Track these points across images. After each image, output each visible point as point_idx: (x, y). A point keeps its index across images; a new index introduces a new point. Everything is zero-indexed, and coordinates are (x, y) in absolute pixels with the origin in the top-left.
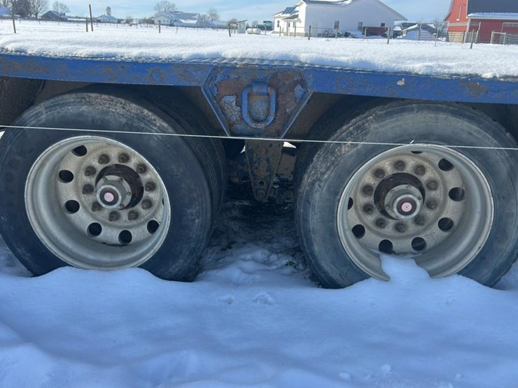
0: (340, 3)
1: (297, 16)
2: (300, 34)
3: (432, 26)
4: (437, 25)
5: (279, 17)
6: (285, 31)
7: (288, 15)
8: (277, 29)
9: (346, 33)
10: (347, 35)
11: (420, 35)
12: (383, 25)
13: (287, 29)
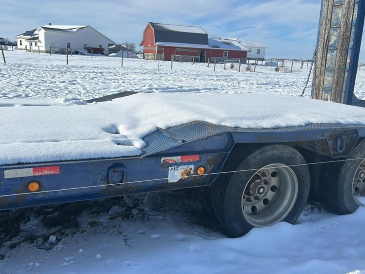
0: (69, 30)
1: (37, 38)
2: (42, 52)
3: (125, 46)
4: (127, 45)
5: (21, 38)
6: (28, 48)
7: (29, 37)
8: (19, 46)
9: (76, 51)
10: (77, 53)
11: (128, 55)
12: (101, 46)
13: (30, 47)
